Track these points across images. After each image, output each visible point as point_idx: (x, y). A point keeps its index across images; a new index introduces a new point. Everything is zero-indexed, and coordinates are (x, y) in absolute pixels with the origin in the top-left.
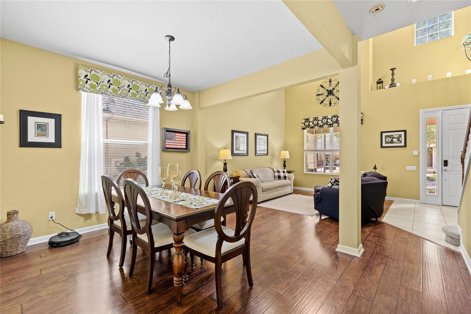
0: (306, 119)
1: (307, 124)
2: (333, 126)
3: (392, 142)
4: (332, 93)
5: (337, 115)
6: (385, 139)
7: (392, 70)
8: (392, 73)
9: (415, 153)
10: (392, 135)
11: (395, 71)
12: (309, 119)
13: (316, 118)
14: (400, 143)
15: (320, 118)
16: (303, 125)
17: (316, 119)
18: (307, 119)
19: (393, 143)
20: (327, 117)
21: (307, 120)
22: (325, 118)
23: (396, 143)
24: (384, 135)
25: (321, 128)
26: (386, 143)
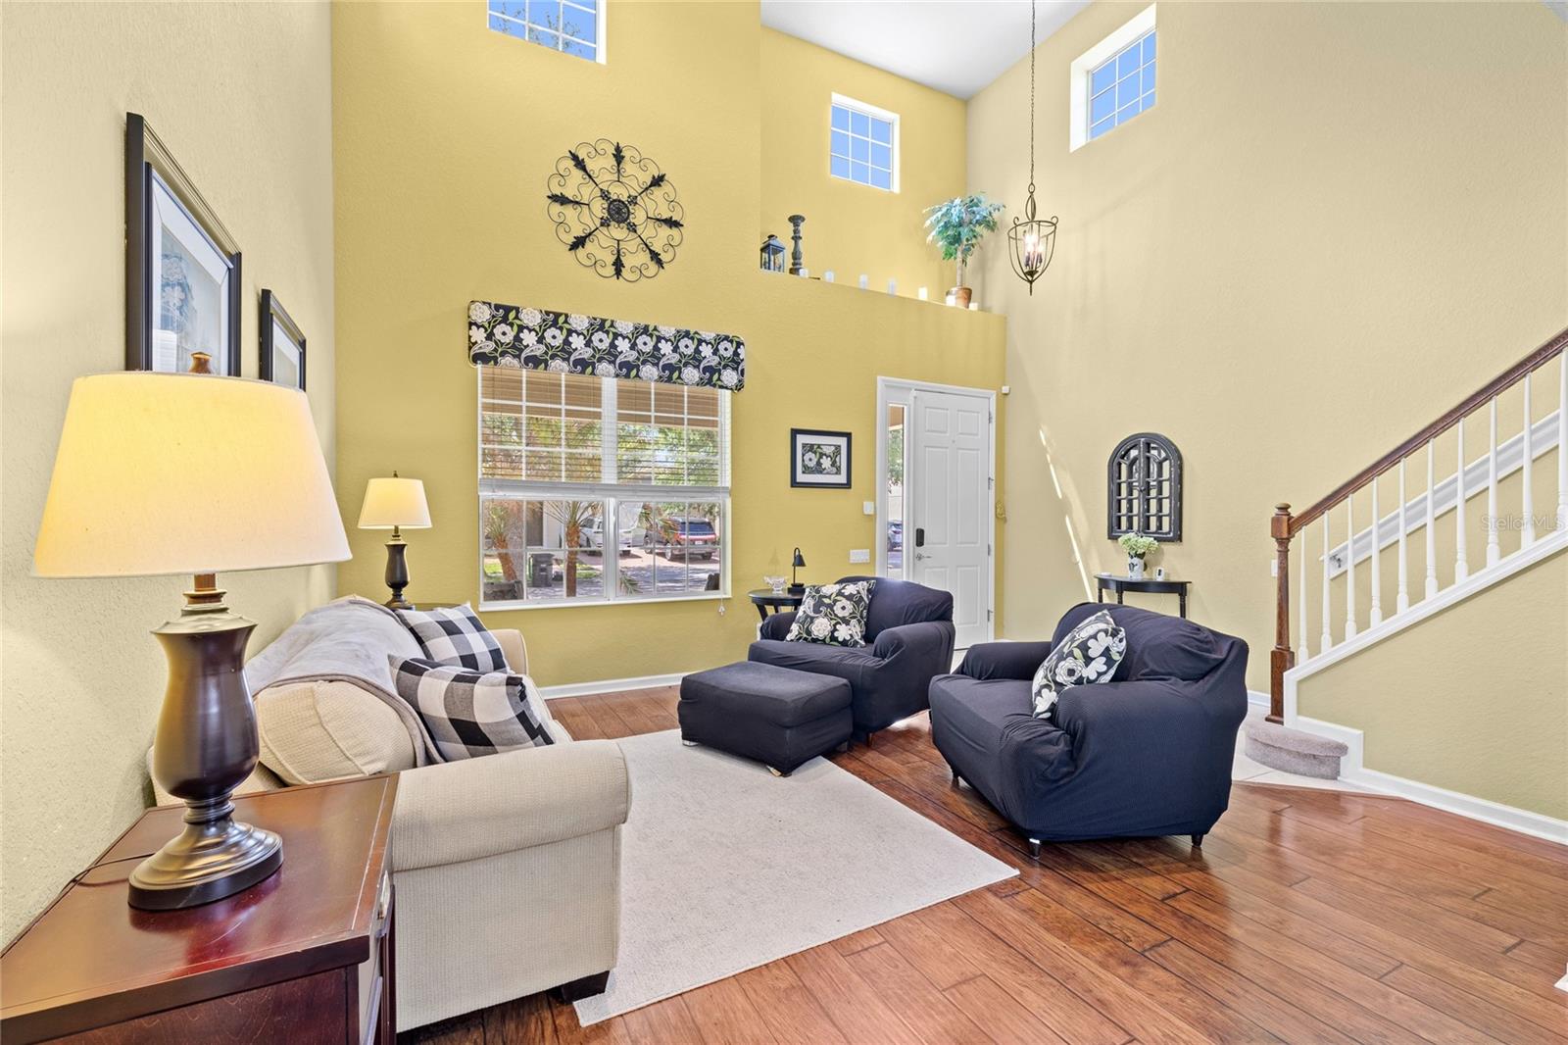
0: (498, 307)
1: (505, 334)
2: (641, 374)
3: (819, 469)
4: (628, 218)
5: (655, 329)
6: (803, 455)
7: (795, 220)
8: (795, 232)
9: (868, 508)
10: (819, 446)
11: (802, 227)
12: (517, 310)
13: (557, 315)
14: (836, 473)
15: (580, 322)
16: (479, 335)
17: (554, 319)
18: (508, 309)
19: (821, 472)
20: (612, 326)
21: (505, 313)
22: (601, 327)
23: (828, 473)
24: (801, 439)
25: (583, 372)
26: (807, 470)
